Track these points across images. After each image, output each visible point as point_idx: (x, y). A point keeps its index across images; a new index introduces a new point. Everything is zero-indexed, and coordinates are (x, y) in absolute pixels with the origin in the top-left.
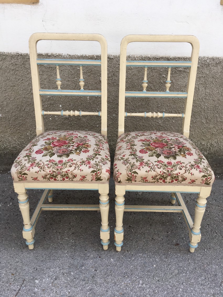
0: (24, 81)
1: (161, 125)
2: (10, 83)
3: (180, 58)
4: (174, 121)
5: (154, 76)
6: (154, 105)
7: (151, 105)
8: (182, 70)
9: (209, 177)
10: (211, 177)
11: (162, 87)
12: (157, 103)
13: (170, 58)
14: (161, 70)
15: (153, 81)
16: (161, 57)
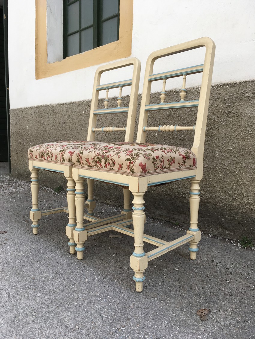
0: (115, 120)
1: (228, 168)
2: (108, 121)
3: (246, 82)
4: (244, 164)
5: (219, 106)
6: (219, 142)
7: (215, 141)
8: (250, 95)
9: (133, 161)
10: (134, 161)
11: (227, 118)
12: (222, 140)
13: (235, 83)
14: (226, 99)
15: (217, 112)
16: (225, 84)
